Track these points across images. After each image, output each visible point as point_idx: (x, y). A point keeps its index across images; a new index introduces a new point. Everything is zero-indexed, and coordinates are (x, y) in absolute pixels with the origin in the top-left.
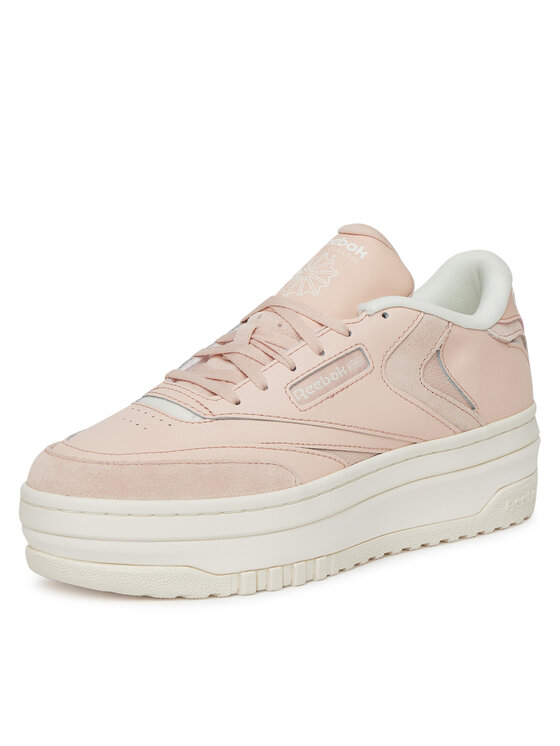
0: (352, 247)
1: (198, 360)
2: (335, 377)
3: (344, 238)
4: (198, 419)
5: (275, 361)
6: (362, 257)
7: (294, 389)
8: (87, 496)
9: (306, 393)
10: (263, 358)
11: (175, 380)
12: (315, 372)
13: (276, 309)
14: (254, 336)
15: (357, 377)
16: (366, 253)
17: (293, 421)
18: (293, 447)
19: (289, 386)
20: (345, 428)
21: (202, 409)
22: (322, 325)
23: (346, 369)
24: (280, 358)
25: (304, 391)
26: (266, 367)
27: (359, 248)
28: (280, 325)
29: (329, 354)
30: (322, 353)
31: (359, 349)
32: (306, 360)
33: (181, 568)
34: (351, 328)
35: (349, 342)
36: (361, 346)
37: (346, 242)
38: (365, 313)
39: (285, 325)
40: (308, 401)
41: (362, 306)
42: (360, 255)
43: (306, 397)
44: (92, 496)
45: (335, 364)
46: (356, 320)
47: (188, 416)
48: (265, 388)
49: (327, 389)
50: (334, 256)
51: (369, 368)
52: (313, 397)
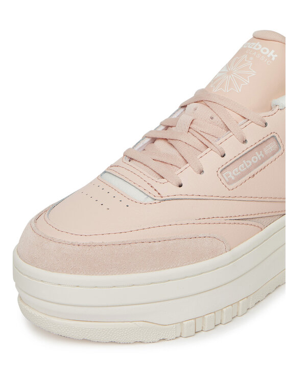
0: (265, 51)
1: (147, 140)
2: (255, 160)
3: (258, 43)
4: (149, 200)
5: (209, 149)
6: (273, 59)
7: (223, 172)
8: (63, 272)
9: (233, 175)
10: (199, 145)
11: (131, 159)
12: (240, 157)
13: (208, 103)
14: (192, 126)
15: (272, 158)
16: (276, 56)
17: (224, 198)
18: (223, 220)
19: (220, 169)
20: (262, 199)
21: (152, 190)
22: (245, 118)
23: (263, 153)
24: (212, 147)
25: (231, 173)
26: (203, 154)
27: (270, 51)
28: (212, 118)
29: (251, 142)
30: (245, 142)
31: (273, 137)
32: (233, 148)
33: (137, 323)
34: (267, 120)
35: (265, 132)
36: (275, 134)
37: (260, 46)
38: (277, 108)
39: (215, 118)
40: (234, 181)
41: (275, 101)
42: (271, 57)
43: (233, 178)
44: (66, 272)
45: (255, 150)
46: (271, 113)
47: (141, 197)
48: (202, 172)
49: (249, 171)
50: (251, 58)
51: (281, 151)
52: (238, 178)
